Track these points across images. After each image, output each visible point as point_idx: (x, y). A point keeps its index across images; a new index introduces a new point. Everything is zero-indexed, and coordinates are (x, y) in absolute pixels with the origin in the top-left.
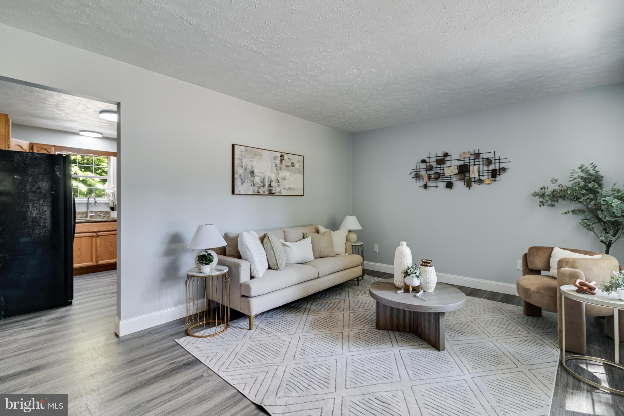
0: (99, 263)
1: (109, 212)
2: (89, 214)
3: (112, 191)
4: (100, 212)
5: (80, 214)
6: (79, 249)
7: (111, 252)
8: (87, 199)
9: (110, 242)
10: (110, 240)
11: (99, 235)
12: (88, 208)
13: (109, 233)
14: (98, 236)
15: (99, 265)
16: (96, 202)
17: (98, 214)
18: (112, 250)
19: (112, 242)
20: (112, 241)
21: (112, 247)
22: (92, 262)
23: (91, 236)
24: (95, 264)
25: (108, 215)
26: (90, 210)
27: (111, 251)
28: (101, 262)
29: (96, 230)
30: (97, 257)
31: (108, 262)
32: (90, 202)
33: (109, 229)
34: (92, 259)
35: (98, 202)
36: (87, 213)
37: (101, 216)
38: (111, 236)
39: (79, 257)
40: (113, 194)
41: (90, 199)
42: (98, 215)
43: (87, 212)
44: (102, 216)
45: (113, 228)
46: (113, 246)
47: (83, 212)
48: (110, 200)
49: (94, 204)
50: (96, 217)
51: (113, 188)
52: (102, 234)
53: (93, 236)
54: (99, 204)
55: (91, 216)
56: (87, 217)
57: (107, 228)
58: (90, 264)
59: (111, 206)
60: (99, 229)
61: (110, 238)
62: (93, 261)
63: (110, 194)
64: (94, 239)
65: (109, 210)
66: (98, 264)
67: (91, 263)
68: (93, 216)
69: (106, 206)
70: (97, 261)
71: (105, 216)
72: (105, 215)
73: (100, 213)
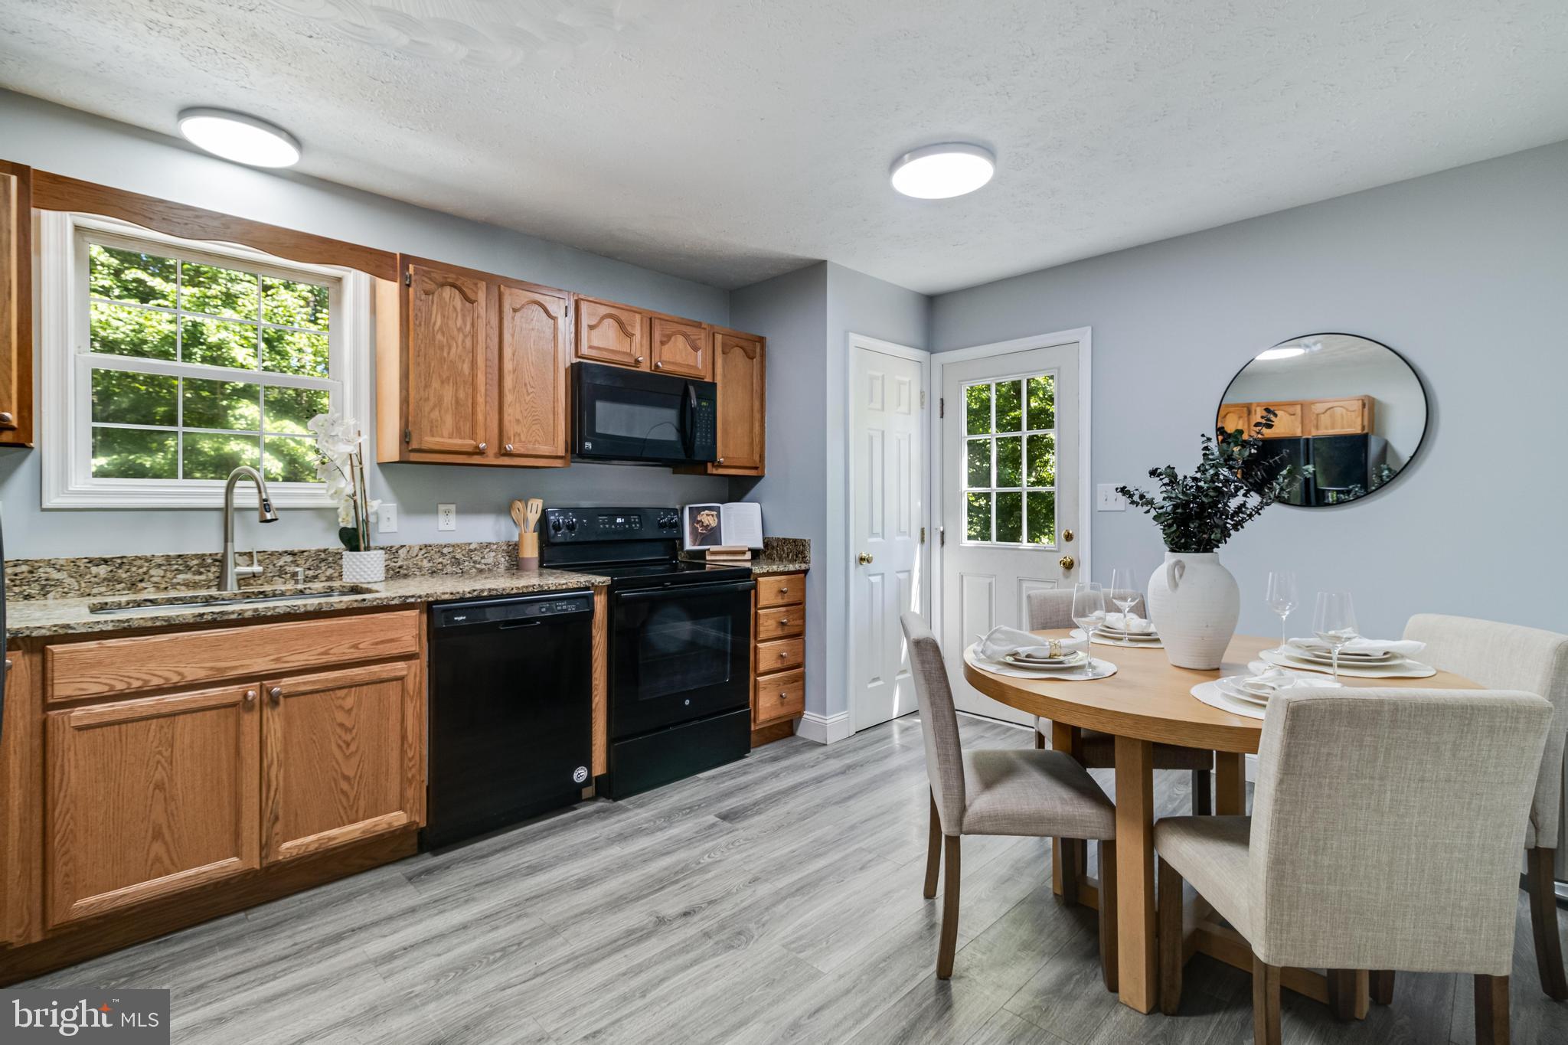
0: (278, 853)
1: (338, 555)
2: (236, 565)
3: (352, 449)
4: (292, 554)
5: (188, 568)
6: (159, 787)
7: (345, 786)
8: (223, 491)
9: (342, 725)
10: (341, 717)
11: (279, 693)
12: (227, 538)
13: (335, 680)
14: (274, 701)
15: (277, 863)
16: (266, 505)
17: (281, 563)
18: (351, 773)
19: (348, 730)
20: (348, 724)
21: (348, 757)
22: (237, 854)
23: (234, 705)
24: (257, 866)
25: (330, 572)
26: (239, 544)
27: (346, 778)
28: (289, 848)
29: (260, 665)
30: (268, 818)
31: (330, 839)
32: (238, 501)
33: (332, 659)
34: (237, 835)
35: (275, 502)
36: (221, 561)
37: (294, 575)
38: (345, 691)
39: (157, 835)
40: (356, 462)
41: (236, 490)
42: (282, 572)
43: (225, 555)
44: (301, 577)
45: (355, 646)
46: (353, 748)
47: (202, 557)
48: (337, 493)
49: (256, 515)
50: (270, 581)
51: (352, 435)
52: (293, 689)
53: (245, 704)
54: (279, 515)
55: (243, 580)
56: (221, 582)
57: (325, 653)
58: (230, 864)
59: (342, 525)
60: (277, 660)
61: (341, 707)
62: (245, 849)
63: (338, 463)
64: (250, 720)
65: (335, 544)
66: (272, 859)
67: (235, 859)
68: (254, 575)
69: (319, 525)
70: (265, 847)
71: (316, 577)
72: (319, 568)
73: (289, 559)
